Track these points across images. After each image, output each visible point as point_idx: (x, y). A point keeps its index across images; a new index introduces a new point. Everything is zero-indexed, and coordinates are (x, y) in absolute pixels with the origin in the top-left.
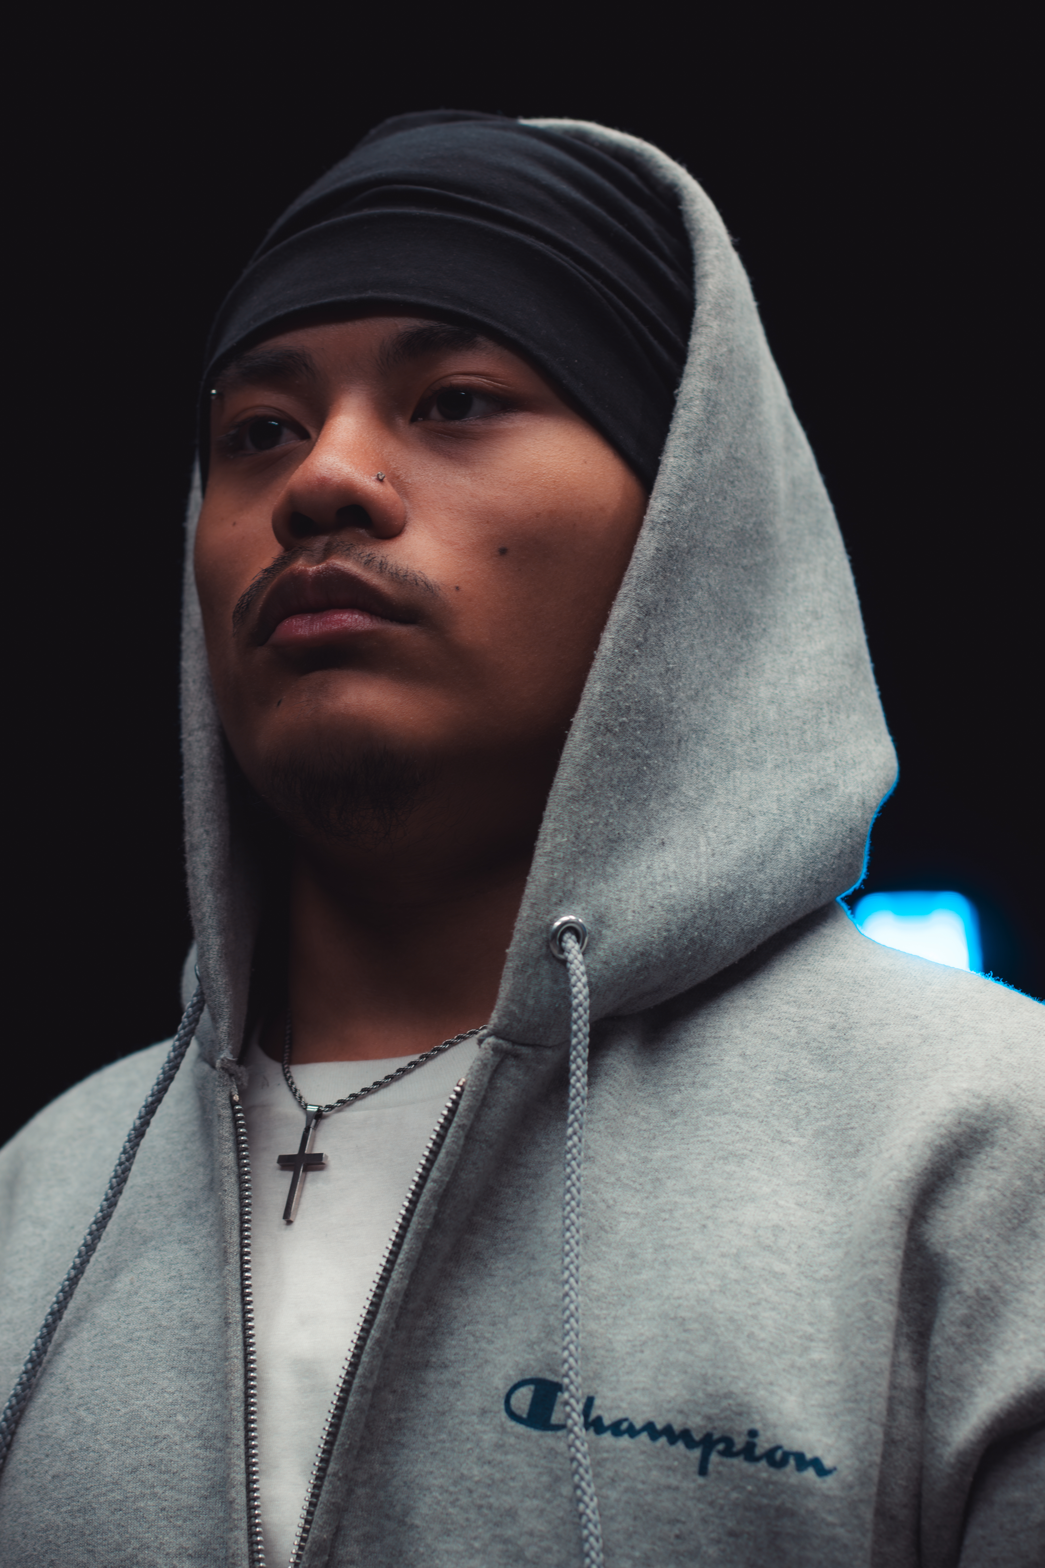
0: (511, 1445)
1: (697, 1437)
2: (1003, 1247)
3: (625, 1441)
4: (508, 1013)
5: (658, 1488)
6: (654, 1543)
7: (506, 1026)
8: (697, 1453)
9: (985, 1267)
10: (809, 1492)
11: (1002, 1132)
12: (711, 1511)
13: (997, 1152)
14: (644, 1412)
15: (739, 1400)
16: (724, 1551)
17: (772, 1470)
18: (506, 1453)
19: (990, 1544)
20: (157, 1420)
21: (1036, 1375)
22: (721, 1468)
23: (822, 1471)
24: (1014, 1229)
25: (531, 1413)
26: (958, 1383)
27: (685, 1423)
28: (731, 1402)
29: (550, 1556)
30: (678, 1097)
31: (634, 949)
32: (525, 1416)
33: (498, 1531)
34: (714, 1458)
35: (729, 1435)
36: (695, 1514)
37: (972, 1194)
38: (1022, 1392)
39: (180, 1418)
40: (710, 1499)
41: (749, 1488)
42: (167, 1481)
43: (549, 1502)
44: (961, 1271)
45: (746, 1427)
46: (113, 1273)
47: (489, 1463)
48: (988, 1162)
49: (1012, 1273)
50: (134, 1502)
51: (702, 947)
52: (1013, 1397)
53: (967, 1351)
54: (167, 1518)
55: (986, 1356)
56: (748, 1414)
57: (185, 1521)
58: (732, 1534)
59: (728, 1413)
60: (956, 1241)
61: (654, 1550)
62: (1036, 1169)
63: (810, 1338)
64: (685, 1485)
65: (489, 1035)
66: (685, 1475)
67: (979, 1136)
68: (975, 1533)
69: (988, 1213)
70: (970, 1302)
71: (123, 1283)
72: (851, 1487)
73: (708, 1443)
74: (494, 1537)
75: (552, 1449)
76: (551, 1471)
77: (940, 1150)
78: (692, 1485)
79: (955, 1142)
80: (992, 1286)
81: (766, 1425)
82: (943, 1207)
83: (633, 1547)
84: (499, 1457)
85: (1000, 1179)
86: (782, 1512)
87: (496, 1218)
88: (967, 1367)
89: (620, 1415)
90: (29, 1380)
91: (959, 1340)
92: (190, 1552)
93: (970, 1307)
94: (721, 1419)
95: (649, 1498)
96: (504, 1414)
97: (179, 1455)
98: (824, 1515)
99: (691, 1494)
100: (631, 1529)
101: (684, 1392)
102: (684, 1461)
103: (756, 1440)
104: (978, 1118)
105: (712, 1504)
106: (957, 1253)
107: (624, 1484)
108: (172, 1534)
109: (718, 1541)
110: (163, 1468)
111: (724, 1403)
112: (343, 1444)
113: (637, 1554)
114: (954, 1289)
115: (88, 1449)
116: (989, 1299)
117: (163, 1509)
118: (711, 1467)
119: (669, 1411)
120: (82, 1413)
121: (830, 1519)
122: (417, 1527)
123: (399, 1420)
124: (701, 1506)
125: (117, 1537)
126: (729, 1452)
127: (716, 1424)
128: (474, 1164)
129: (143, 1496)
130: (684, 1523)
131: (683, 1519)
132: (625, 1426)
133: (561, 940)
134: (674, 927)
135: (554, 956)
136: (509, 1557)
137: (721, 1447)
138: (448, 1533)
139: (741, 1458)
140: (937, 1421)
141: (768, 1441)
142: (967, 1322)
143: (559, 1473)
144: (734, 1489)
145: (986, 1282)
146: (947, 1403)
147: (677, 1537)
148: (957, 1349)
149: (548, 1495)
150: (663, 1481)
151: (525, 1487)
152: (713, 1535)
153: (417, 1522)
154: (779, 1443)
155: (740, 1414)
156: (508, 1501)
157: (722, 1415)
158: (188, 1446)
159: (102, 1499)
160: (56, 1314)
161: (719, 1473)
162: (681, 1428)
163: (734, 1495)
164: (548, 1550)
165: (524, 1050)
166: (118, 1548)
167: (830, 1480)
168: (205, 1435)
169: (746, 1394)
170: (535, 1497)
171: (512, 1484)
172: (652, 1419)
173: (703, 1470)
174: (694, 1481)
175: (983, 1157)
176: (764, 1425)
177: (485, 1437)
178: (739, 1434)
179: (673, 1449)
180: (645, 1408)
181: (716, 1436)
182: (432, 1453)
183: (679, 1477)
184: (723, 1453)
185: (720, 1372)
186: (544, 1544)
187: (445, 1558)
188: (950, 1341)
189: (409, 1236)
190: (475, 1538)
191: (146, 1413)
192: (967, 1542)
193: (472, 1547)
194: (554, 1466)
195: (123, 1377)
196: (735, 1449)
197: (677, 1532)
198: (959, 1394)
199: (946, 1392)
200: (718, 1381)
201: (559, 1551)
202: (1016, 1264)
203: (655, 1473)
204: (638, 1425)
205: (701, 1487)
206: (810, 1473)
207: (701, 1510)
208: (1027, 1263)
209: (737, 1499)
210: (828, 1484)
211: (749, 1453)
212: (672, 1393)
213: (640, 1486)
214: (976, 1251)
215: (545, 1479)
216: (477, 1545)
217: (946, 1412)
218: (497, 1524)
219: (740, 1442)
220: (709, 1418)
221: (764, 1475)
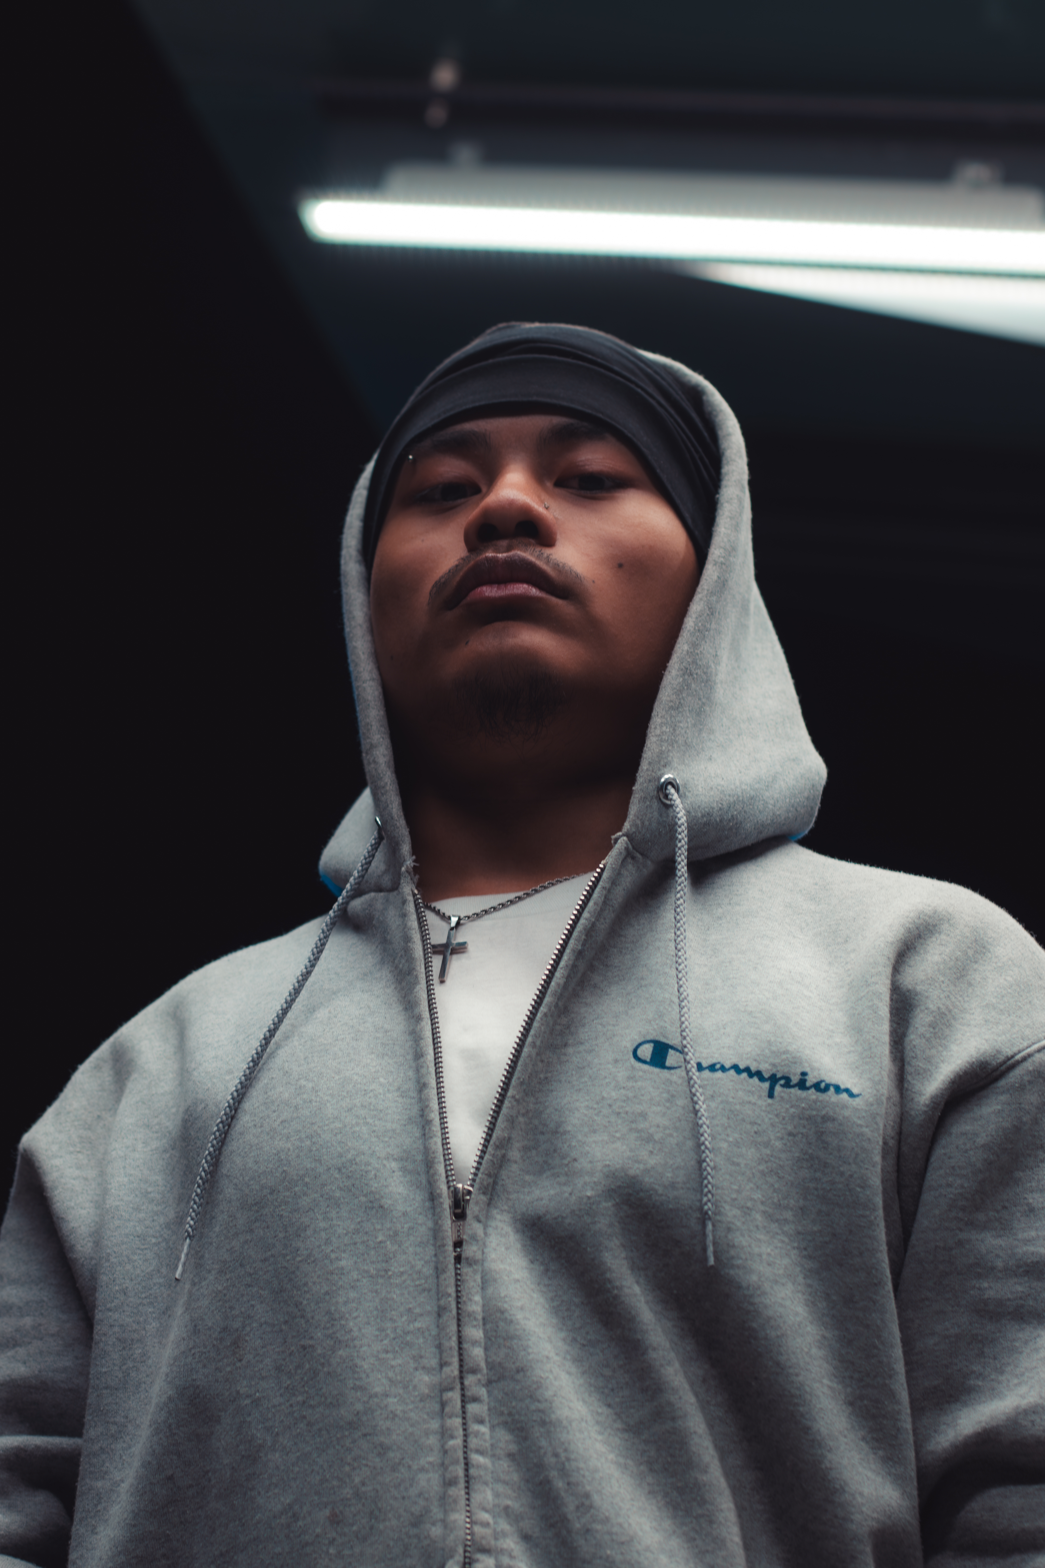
0: (640, 1076)
1: (766, 1076)
2: (952, 988)
3: (719, 1074)
4: (634, 825)
5: (743, 1102)
6: (741, 1134)
7: (634, 832)
8: (766, 1085)
9: (942, 996)
10: (845, 1106)
11: (945, 926)
12: (777, 1120)
13: (943, 937)
14: (730, 1059)
15: (794, 1055)
16: (785, 1144)
17: (819, 1094)
18: (636, 1081)
19: (950, 1158)
20: (365, 1081)
21: (982, 1051)
22: (783, 1094)
23: (851, 1095)
24: (958, 979)
25: (651, 1059)
26: (928, 1060)
27: (758, 1067)
28: (788, 1056)
29: (672, 1139)
30: (720, 910)
31: (704, 809)
32: (648, 1060)
33: (634, 1126)
34: (778, 1089)
35: (787, 1075)
36: (766, 1120)
37: (929, 958)
38: (974, 1060)
39: (382, 1080)
40: (776, 1112)
41: (803, 1105)
42: (375, 1115)
43: (668, 1108)
44: (927, 997)
45: (799, 1071)
46: (312, 1010)
47: (624, 1088)
48: (938, 941)
49: (958, 1003)
50: (351, 1128)
51: (736, 824)
52: (968, 1063)
53: (933, 1042)
54: (377, 1137)
55: (946, 1047)
56: (801, 1063)
57: (390, 1138)
58: (790, 1134)
59: (787, 1062)
60: (922, 981)
61: (742, 1139)
62: (969, 947)
63: (832, 1031)
64: (760, 1102)
65: (623, 835)
66: (760, 1097)
67: (931, 928)
68: (939, 1152)
69: (942, 967)
70: (934, 1014)
71: (322, 1014)
72: (872, 1105)
73: (773, 1080)
74: (631, 1130)
75: (668, 1079)
76: (668, 1092)
77: (909, 931)
78: (764, 1104)
79: (917, 928)
80: (947, 1008)
81: (812, 1069)
82: (910, 966)
83: (728, 1135)
84: (630, 1084)
85: (947, 950)
86: (826, 1119)
87: (607, 965)
88: (934, 1051)
89: (714, 1061)
90: (250, 1073)
91: (928, 1035)
92: (395, 1156)
93: (934, 1017)
94: (782, 1066)
95: (738, 1107)
96: (632, 1060)
97: (383, 1101)
98: (855, 1120)
99: (764, 1108)
100: (726, 1124)
101: (756, 1049)
102: (759, 1089)
103: (807, 1077)
104: (930, 917)
105: (777, 1115)
106: (924, 988)
107: (720, 1099)
108: (381, 1145)
109: (782, 1139)
110: (372, 1107)
111: (784, 1057)
112: (519, 1078)
113: (731, 1139)
114: (923, 1008)
115: (310, 1101)
116: (945, 1015)
117: (374, 1131)
118: (776, 1094)
119: (747, 1059)
120: (303, 1082)
121: (859, 1122)
122: (569, 1132)
123: (546, 1078)
124: (770, 1116)
125: (339, 1149)
126: (788, 1084)
127: (779, 1069)
128: (605, 919)
129: (357, 1124)
130: (760, 1125)
131: (759, 1122)
132: (718, 1066)
133: (666, 789)
134: (724, 803)
135: (660, 799)
136: (642, 1140)
137: (782, 1082)
138: (595, 1131)
139: (797, 1088)
140: (915, 1082)
141: (815, 1077)
142: (933, 1025)
143: (675, 1093)
144: (792, 1107)
145: (943, 1005)
146: (922, 1071)
147: (756, 1133)
148: (927, 1040)
149: (668, 1105)
150: (746, 1098)
151: (651, 1099)
152: (778, 1135)
153: (569, 1128)
154: (822, 1079)
155: (795, 1063)
156: (638, 1108)
157: (783, 1064)
158: (390, 1096)
159: (326, 1128)
160: (272, 1032)
161: (782, 1097)
162: (756, 1070)
163: (792, 1110)
164: (671, 1135)
165: (638, 855)
166: (340, 1156)
167: (857, 1100)
168: (401, 1089)
169: (798, 1052)
170: (659, 1105)
171: (642, 1098)
172: (736, 1063)
173: (771, 1095)
174: (765, 1101)
175: (934, 939)
176: (811, 1069)
177: (619, 1075)
178: (795, 1074)
179: (751, 1081)
180: (731, 1057)
181: (778, 1076)
182: (577, 1090)
183: (756, 1097)
184: (782, 1086)
185: (780, 1040)
186: (667, 1132)
187: (593, 1146)
188: (922, 1036)
189: (568, 951)
190: (616, 1132)
191: (356, 1077)
192: (932, 1159)
193: (614, 1137)
194: (671, 1089)
195: (335, 1059)
196: (792, 1084)
197: (756, 1130)
198: (930, 1067)
199: (921, 1065)
200: (778, 1044)
201: (677, 1136)
202: (960, 999)
203: (740, 1093)
204: (727, 1065)
205: (769, 1105)
206: (845, 1096)
207: (770, 1119)
208: (966, 999)
209: (794, 1113)
210: (856, 1102)
211: (802, 1084)
212: (749, 1049)
213: (731, 1100)
214: (936, 987)
215: (665, 1095)
216: (618, 1135)
217: (921, 1077)
218: (632, 1122)
219: (795, 1080)
220: (774, 1065)
221: (814, 1097)
